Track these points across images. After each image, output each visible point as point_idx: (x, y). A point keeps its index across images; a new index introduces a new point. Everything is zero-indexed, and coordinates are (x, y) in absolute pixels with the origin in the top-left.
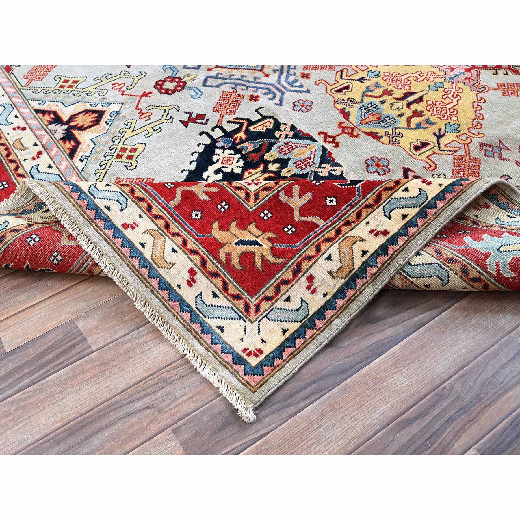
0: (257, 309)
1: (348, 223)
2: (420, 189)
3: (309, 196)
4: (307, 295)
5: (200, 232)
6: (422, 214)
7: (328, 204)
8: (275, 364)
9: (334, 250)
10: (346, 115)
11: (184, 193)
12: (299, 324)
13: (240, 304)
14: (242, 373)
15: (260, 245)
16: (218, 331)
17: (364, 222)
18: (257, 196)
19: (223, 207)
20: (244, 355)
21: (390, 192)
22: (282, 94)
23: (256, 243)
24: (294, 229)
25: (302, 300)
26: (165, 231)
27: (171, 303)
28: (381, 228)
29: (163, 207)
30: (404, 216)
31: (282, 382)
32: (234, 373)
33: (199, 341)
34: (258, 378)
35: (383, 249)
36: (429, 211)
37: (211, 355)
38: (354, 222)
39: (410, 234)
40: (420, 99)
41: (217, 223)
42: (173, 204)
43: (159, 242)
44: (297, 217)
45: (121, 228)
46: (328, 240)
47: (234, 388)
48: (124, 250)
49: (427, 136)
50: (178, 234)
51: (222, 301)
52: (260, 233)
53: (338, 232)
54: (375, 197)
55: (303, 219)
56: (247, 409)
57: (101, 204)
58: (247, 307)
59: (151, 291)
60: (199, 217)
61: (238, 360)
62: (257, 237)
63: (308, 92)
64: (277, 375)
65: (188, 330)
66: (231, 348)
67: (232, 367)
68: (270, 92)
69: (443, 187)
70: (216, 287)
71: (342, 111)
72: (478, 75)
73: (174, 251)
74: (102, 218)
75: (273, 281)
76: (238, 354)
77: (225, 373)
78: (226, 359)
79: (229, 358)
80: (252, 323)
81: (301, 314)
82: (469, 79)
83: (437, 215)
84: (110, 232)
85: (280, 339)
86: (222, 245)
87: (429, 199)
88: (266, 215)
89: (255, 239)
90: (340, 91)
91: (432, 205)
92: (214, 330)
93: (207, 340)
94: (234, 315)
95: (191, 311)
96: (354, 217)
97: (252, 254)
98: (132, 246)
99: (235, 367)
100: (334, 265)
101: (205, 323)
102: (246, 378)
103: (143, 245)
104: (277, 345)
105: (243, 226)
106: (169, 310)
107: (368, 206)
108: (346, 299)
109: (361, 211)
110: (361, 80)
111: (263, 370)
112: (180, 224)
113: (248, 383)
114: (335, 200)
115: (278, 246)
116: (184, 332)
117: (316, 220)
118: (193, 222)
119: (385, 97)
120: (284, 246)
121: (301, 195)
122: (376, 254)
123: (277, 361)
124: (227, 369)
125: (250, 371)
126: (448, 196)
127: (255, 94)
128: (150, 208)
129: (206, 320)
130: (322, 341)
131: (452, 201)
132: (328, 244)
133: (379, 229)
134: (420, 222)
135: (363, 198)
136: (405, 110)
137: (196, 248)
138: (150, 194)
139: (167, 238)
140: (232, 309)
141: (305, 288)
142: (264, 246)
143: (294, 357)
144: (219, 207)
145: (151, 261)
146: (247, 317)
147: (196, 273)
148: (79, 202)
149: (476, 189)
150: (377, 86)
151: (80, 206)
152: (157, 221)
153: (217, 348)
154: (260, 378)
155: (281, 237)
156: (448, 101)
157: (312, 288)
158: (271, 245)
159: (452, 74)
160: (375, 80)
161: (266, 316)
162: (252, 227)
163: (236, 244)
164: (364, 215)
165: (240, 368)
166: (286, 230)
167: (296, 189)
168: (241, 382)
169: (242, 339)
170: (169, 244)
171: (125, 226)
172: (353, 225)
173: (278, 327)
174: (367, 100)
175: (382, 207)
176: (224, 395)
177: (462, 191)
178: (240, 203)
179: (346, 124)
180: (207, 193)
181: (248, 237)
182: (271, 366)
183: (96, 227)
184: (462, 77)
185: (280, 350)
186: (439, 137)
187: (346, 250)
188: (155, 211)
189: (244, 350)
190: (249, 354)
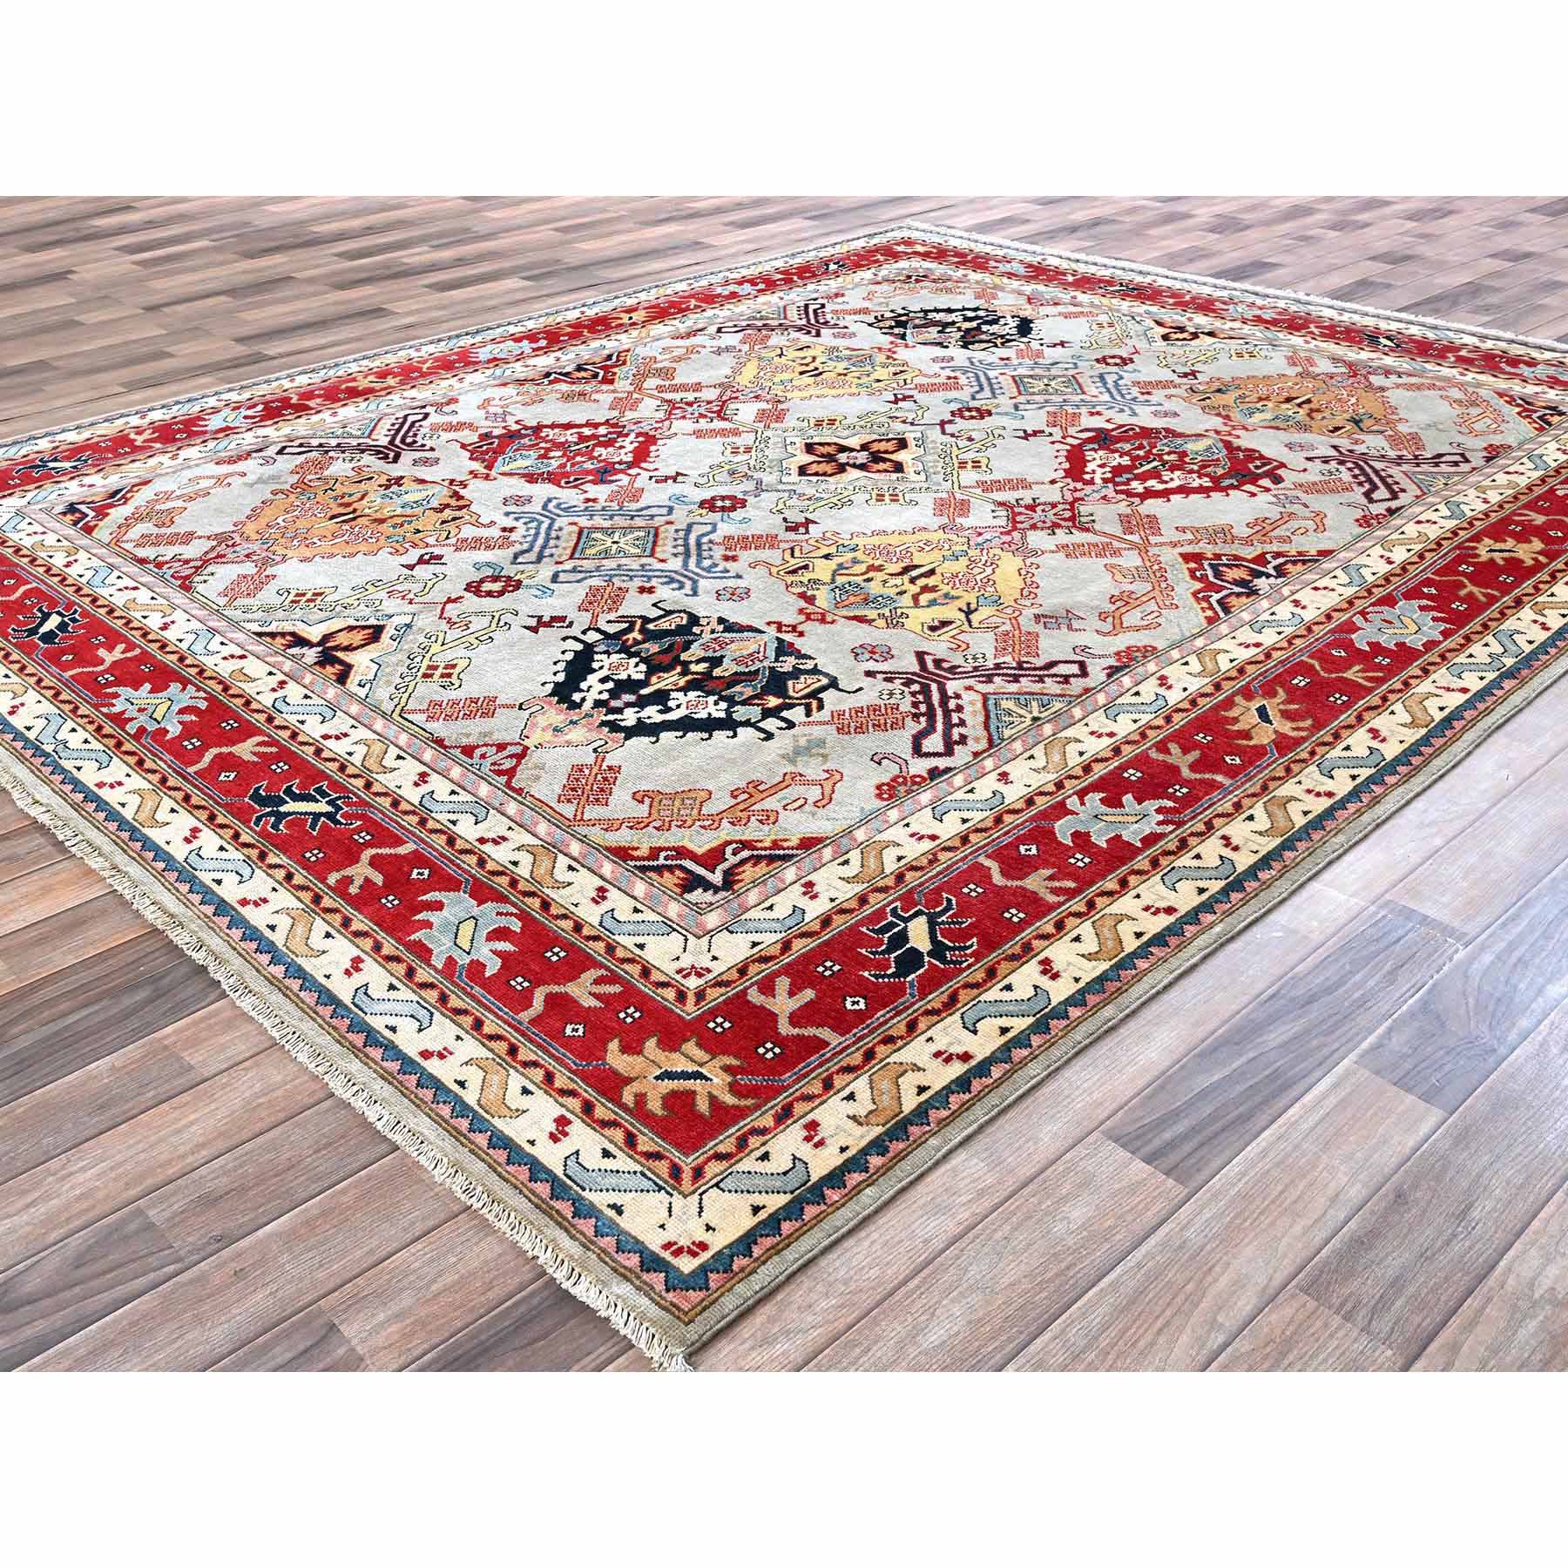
0: (698, 1173)
1: (888, 1040)
2: (1036, 987)
3: (809, 994)
4: (805, 1151)
5: (582, 1059)
6: (1041, 1026)
7: (849, 1006)
8: (735, 1267)
9: (861, 1085)
10: (811, 600)
11: (551, 999)
12: (789, 1197)
13: (662, 1167)
14: (660, 1287)
15: (707, 1079)
16: (611, 1213)
17: (923, 1038)
18: (700, 995)
19: (630, 1015)
20: (667, 1255)
21: (976, 991)
22: (695, 582)
23: (697, 1076)
24: (777, 1050)
25: (795, 1158)
26: (508, 1059)
27: (510, 1168)
28: (957, 1049)
29: (506, 1022)
30: (1004, 1031)
31: (750, 1302)
32: (646, 1289)
33: (567, 1230)
34: (695, 1296)
35: (963, 1083)
36: (1053, 1023)
37: (594, 1256)
38: (902, 1038)
39: (1016, 1059)
40: (932, 572)
41: (616, 1041)
42: (525, 1016)
43: (495, 1079)
44: (785, 1028)
45: (419, 1059)
46: (848, 1069)
47: (642, 1317)
48: (421, 1092)
49: (950, 612)
50: (535, 1064)
51: (623, 1162)
52: (707, 1057)
53: (869, 1055)
54: (944, 998)
55: (796, 1031)
56: (672, 1356)
57: (378, 1023)
58: (676, 1172)
59: (471, 1151)
60: (580, 1032)
61: (651, 1262)
62: (701, 1065)
63: (739, 577)
64: (740, 1288)
65: (544, 1212)
66: (637, 1241)
67: (638, 1277)
68: (672, 580)
69: (1082, 984)
70: (611, 1141)
71: (802, 596)
72: (1024, 538)
73: (525, 1091)
74: (378, 1044)
75: (733, 1130)
76: (653, 1253)
77: (625, 1289)
78: (627, 1263)
79: (633, 1261)
80: (685, 1197)
81: (794, 1180)
82: (1009, 543)
83: (1068, 1030)
84: (394, 1066)
85: (748, 1222)
86: (628, 1081)
87: (1054, 1003)
88: (720, 1024)
89: (696, 1068)
90: (794, 572)
91: (1060, 1013)
92: (601, 1212)
93: (585, 1230)
94: (646, 1184)
95: (553, 1179)
96: (901, 1029)
97: (692, 1094)
98: (438, 1085)
99: (645, 1276)
100: (862, 1106)
101: (583, 1198)
102: (670, 1296)
103: (462, 1084)
104: (741, 1233)
105: (671, 1042)
106: (506, 1180)
107: (928, 1013)
108: (891, 1155)
109: (916, 1019)
110: (827, 557)
111: (707, 1280)
112: (539, 1046)
113: (674, 1305)
114: (862, 1001)
115: (744, 1080)
116: (536, 1216)
117: (825, 1033)
118: (567, 1043)
119: (871, 575)
120: (757, 1080)
121: (791, 994)
122: (948, 1090)
123: (739, 1263)
124: (628, 1280)
125: (676, 1282)
126: (1092, 999)
127: (647, 585)
128: (478, 1025)
129: (586, 1194)
130: (839, 1224)
131: (1098, 1007)
132: (849, 1077)
133: (953, 1050)
134: (1036, 1041)
135: (922, 999)
136: (908, 586)
137: (572, 1086)
138: (479, 1003)
139: (512, 1071)
140: (643, 1174)
141: (800, 1139)
142: (716, 1080)
143: (778, 1253)
144: (622, 1015)
145: (476, 1108)
146: (674, 1188)
147: (569, 1122)
148: (334, 1022)
149: (1147, 987)
150: (855, 561)
151: (335, 1028)
152: (493, 1044)
153: (608, 1242)
154: (702, 1294)
155: (753, 1064)
156: (976, 571)
157: (816, 1139)
158: (729, 1079)
159: (980, 540)
160: (851, 555)
161: (717, 1185)
162: (691, 1047)
163: (657, 1078)
164: (922, 1026)
165: (657, 1279)
166: (761, 1051)
167: (783, 983)
168: (657, 1304)
169: (662, 1226)
170: (516, 1081)
171: (426, 1054)
172: (900, 1043)
173: (744, 1203)
174: (840, 580)
175: (958, 1014)
176: (623, 1332)
177: (1120, 991)
178: (665, 1008)
179: (811, 609)
180: (596, 996)
181: (680, 1064)
182: (725, 1271)
183: (366, 1060)
184: (997, 542)
185: (746, 1242)
186: (968, 612)
187: (885, 1085)
188: (488, 1028)
189: (667, 1246)
190: (678, 1252)
